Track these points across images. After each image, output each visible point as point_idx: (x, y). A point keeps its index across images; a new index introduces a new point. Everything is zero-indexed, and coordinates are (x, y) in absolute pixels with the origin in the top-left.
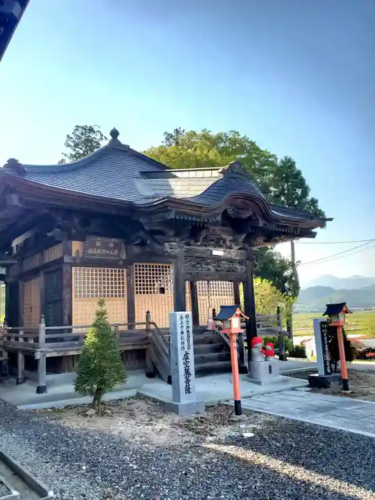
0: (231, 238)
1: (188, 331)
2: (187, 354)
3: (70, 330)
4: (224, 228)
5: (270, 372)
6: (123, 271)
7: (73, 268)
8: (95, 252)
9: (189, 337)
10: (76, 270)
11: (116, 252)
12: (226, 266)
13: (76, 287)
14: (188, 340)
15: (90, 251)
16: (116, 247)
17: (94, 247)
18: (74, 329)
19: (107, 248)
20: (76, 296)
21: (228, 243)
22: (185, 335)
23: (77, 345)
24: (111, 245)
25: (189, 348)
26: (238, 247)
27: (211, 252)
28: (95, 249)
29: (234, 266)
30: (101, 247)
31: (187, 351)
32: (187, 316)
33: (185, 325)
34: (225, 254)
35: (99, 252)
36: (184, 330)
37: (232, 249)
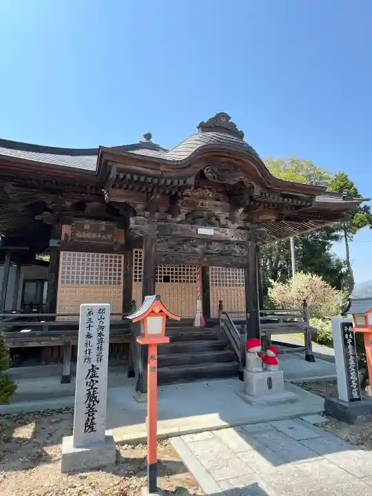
0: (227, 214)
1: (100, 334)
2: (93, 369)
3: (53, 319)
4: (218, 203)
5: (270, 387)
6: (120, 257)
7: (62, 253)
8: (84, 235)
9: (101, 341)
10: (64, 255)
11: (109, 236)
13: (64, 268)
14: (100, 348)
15: (79, 235)
16: (109, 230)
17: (82, 230)
18: (57, 318)
19: (98, 232)
20: (63, 282)
21: (223, 221)
22: (94, 340)
24: (103, 228)
25: (99, 360)
26: (236, 225)
27: (197, 230)
28: (84, 233)
29: (232, 248)
30: (91, 230)
31: (95, 364)
32: (101, 311)
33: (96, 324)
34: (217, 233)
35: (89, 235)
36: (94, 331)
37: (228, 228)
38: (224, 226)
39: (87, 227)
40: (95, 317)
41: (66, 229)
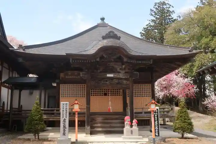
0: (120, 67)
1: (66, 110)
2: (65, 120)
4: (116, 63)
5: (132, 134)
6: (84, 86)
7: (61, 85)
8: (69, 77)
9: (66, 112)
10: (62, 86)
12: (116, 82)
13: (62, 93)
14: (66, 114)
15: (67, 77)
17: (68, 75)
19: (74, 75)
20: (61, 97)
21: (118, 70)
23: (53, 117)
24: (76, 74)
26: (124, 72)
27: (107, 75)
29: (122, 81)
30: (71, 75)
31: (65, 118)
32: (66, 104)
33: (65, 107)
34: (115, 75)
35: (71, 77)
36: (64, 109)
37: (121, 73)
38: (119, 72)
39: (70, 74)
40: (65, 106)
41: (62, 75)
